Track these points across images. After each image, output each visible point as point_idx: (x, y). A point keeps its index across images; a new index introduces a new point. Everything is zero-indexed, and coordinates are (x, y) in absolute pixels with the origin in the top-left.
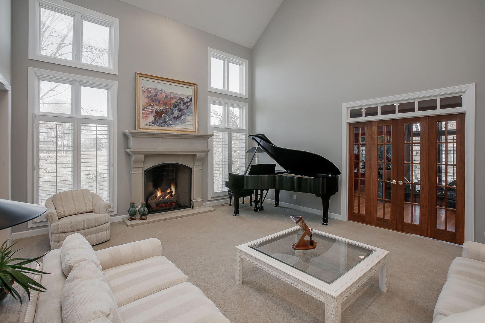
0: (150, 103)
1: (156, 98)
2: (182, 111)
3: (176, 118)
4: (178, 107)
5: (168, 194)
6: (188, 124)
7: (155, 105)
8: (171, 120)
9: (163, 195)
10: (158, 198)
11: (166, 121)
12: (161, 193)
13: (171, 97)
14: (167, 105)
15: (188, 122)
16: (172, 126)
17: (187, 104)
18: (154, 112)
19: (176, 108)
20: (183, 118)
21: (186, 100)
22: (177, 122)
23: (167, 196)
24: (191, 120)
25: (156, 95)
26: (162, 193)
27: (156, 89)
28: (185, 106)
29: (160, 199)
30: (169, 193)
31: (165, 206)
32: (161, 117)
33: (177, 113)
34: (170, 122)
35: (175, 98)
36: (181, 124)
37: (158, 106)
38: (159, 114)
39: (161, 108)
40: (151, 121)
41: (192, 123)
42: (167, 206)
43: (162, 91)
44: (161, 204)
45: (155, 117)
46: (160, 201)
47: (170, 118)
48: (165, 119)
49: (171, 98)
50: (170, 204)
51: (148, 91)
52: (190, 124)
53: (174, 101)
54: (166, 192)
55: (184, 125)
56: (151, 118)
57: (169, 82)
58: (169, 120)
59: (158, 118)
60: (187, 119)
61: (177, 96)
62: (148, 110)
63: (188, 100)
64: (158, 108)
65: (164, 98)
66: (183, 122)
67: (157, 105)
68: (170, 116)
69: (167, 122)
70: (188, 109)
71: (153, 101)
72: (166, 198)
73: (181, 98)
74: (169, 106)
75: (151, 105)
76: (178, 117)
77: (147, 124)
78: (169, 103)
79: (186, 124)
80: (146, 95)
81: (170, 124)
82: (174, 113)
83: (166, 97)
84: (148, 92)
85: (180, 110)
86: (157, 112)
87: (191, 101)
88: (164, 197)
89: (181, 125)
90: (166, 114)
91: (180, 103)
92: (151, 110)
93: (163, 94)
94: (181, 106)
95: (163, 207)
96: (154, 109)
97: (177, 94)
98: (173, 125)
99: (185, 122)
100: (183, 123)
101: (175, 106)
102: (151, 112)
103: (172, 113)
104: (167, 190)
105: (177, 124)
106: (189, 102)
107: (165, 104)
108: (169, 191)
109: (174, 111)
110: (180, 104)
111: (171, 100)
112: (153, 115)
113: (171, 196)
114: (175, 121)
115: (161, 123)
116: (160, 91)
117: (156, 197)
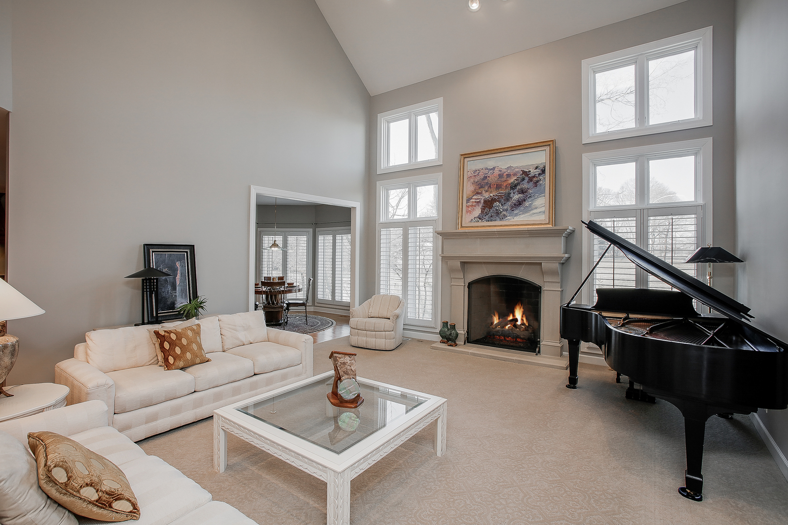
0: (477, 191)
1: (486, 181)
2: (526, 192)
3: (515, 205)
4: (519, 187)
5: (509, 323)
6: (536, 212)
7: (484, 192)
8: (507, 210)
9: (501, 323)
10: (494, 327)
11: (498, 213)
12: (499, 319)
13: (507, 174)
14: (501, 187)
15: (536, 208)
16: (507, 218)
17: (535, 179)
18: (482, 201)
19: (516, 190)
20: (527, 204)
21: (534, 172)
22: (515, 212)
23: (508, 326)
24: (542, 204)
25: (485, 178)
26: (501, 319)
27: (487, 169)
28: (531, 183)
29: (498, 328)
30: (511, 320)
31: (505, 339)
32: (491, 207)
33: (516, 197)
34: (505, 213)
35: (515, 175)
36: (523, 214)
37: (487, 193)
38: (488, 204)
39: (491, 195)
40: (477, 215)
41: (543, 209)
42: (508, 341)
43: (494, 168)
44: (499, 336)
45: (483, 209)
46: (498, 331)
47: (505, 207)
48: (497, 210)
49: (509, 176)
50: (513, 338)
51: (475, 174)
52: (540, 212)
53: (512, 180)
54: (507, 319)
55: (528, 214)
56: (478, 211)
57: (505, 152)
58: (504, 210)
59: (487, 210)
60: (534, 204)
61: (518, 170)
62: (474, 200)
63: (538, 171)
64: (487, 195)
65: (496, 179)
66: (527, 210)
67: (487, 191)
68: (505, 204)
69: (501, 213)
70: (536, 186)
71: (482, 187)
72: (507, 327)
73: (524, 172)
74: (505, 188)
75: (478, 193)
76: (519, 203)
77: (472, 220)
78: (505, 184)
79: (532, 212)
80: (472, 180)
81: (505, 216)
82: (511, 198)
83: (501, 176)
84: (475, 176)
85: (522, 191)
86: (485, 202)
87: (543, 171)
88: (504, 327)
89: (522, 216)
90: (500, 202)
91: (523, 179)
92: (478, 201)
93: (497, 172)
94: (525, 185)
95: (502, 341)
96: (481, 197)
97: (517, 167)
98: (509, 217)
99: (530, 209)
100: (526, 212)
101: (513, 187)
102: (478, 202)
103: (508, 198)
104: (508, 316)
105: (516, 215)
106: (539, 174)
107: (498, 187)
108: (511, 318)
109: (512, 195)
110: (523, 182)
111: (508, 179)
112: (481, 206)
113: (515, 326)
114: (513, 210)
115: (492, 217)
116: (491, 169)
117: (492, 323)
